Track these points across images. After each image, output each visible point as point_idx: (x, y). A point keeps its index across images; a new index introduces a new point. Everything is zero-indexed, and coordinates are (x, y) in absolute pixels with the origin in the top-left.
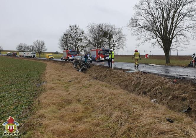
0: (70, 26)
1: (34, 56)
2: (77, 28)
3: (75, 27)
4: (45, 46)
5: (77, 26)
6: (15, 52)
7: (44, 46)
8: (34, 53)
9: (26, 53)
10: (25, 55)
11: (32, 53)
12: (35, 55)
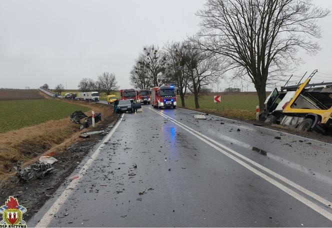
0: (145, 49)
1: (96, 99)
2: (156, 51)
3: (153, 49)
4: (117, 82)
5: (156, 48)
6: (74, 94)
7: (115, 81)
8: (97, 95)
9: (86, 95)
10: (85, 98)
11: (93, 95)
12: (98, 97)
